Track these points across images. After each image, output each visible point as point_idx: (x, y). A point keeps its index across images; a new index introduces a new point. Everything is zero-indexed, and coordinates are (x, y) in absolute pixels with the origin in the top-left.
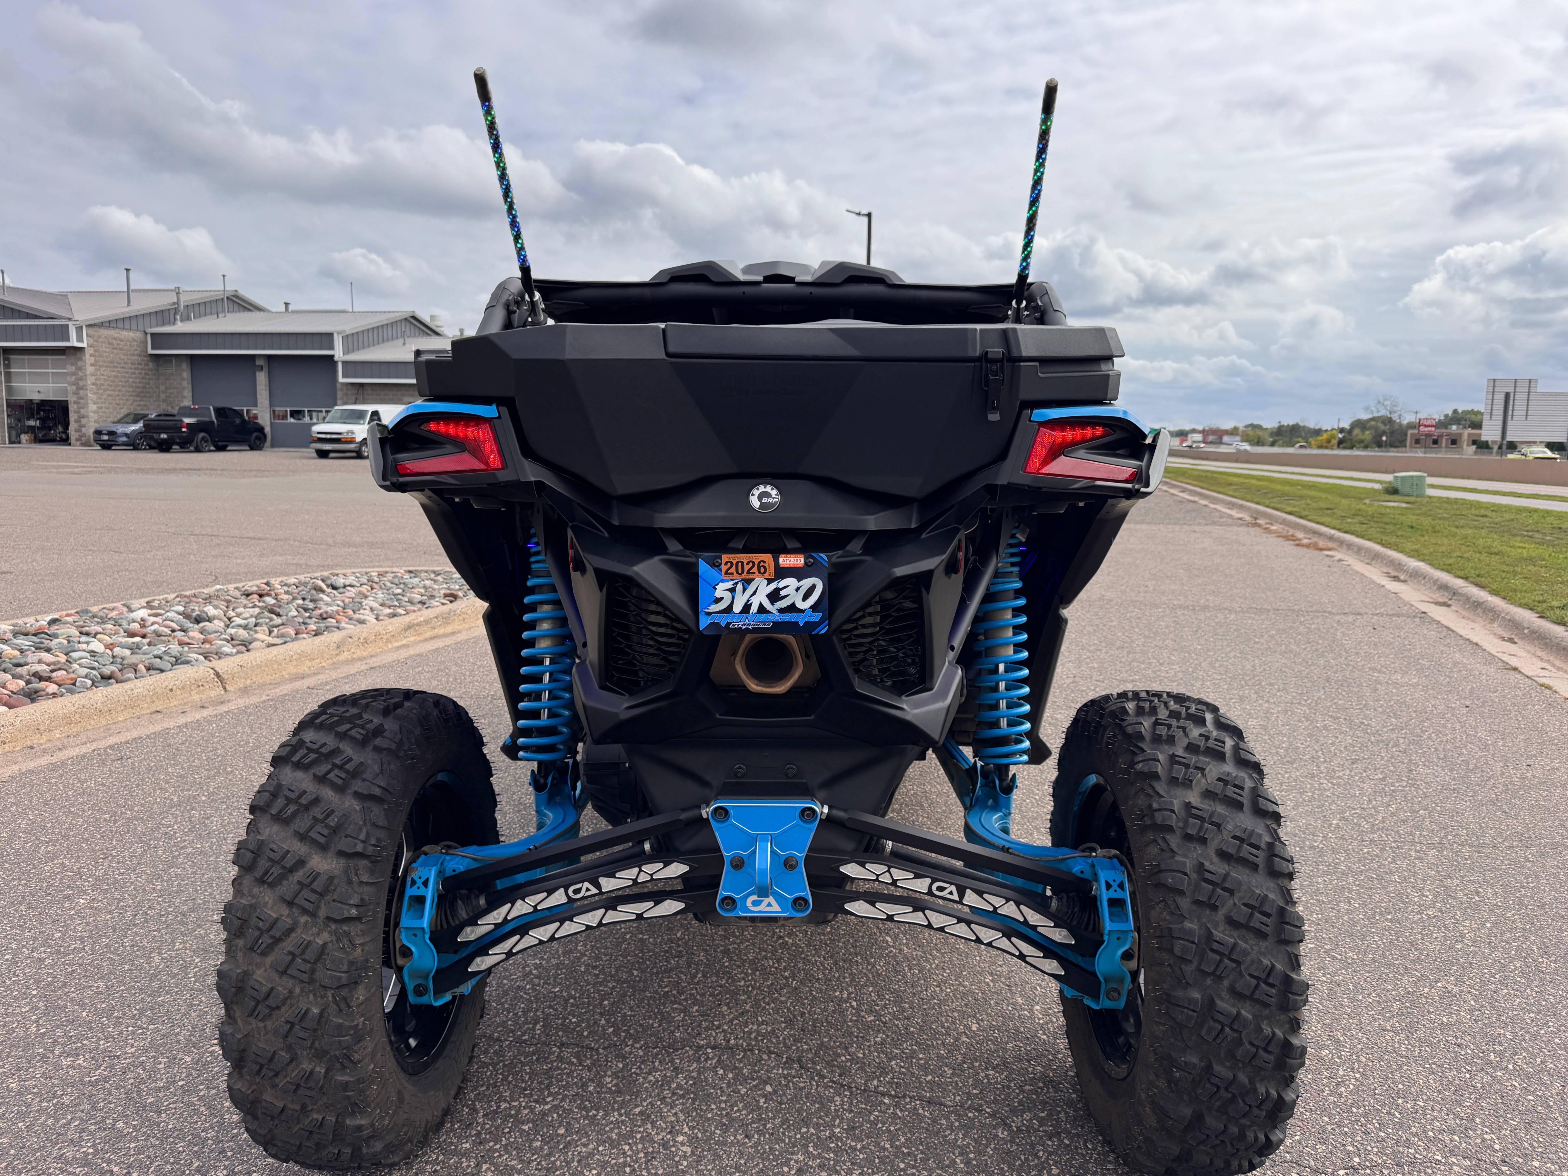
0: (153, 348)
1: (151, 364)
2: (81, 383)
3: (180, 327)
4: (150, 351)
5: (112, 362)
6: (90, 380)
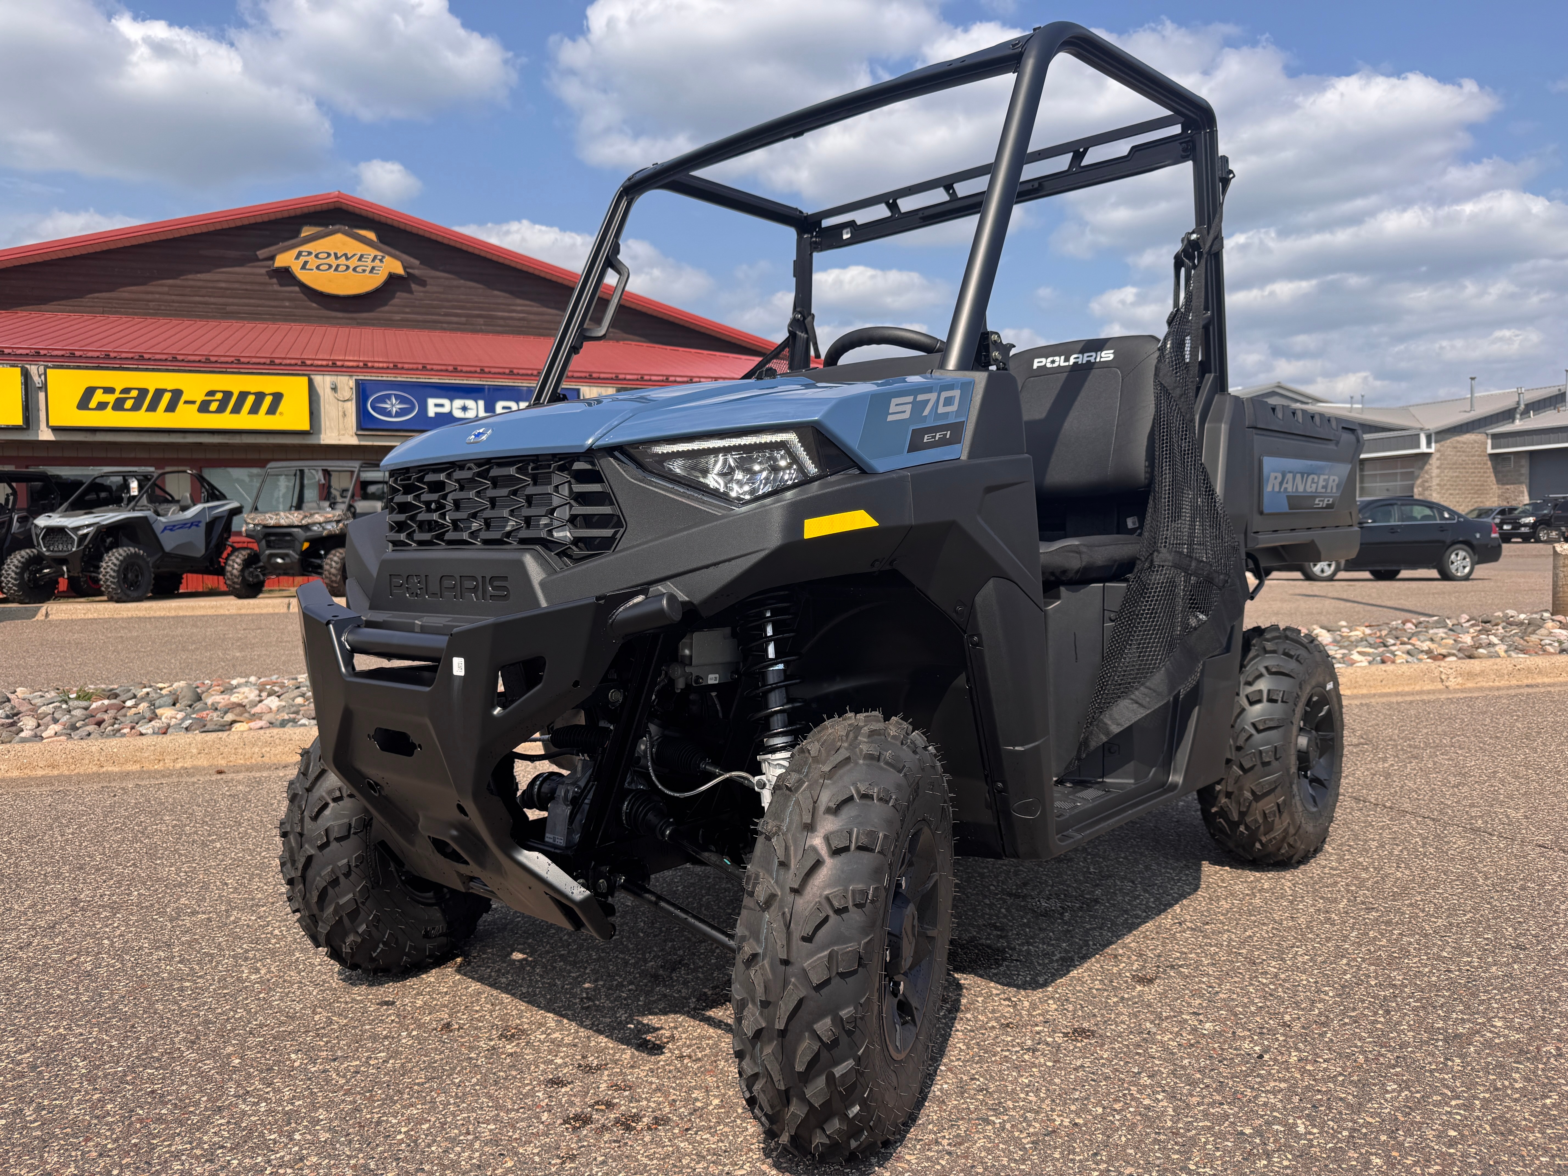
0: (1493, 448)
1: (1489, 463)
2: (1427, 484)
3: (1518, 425)
4: (1490, 451)
5: (1454, 464)
6: (1435, 481)
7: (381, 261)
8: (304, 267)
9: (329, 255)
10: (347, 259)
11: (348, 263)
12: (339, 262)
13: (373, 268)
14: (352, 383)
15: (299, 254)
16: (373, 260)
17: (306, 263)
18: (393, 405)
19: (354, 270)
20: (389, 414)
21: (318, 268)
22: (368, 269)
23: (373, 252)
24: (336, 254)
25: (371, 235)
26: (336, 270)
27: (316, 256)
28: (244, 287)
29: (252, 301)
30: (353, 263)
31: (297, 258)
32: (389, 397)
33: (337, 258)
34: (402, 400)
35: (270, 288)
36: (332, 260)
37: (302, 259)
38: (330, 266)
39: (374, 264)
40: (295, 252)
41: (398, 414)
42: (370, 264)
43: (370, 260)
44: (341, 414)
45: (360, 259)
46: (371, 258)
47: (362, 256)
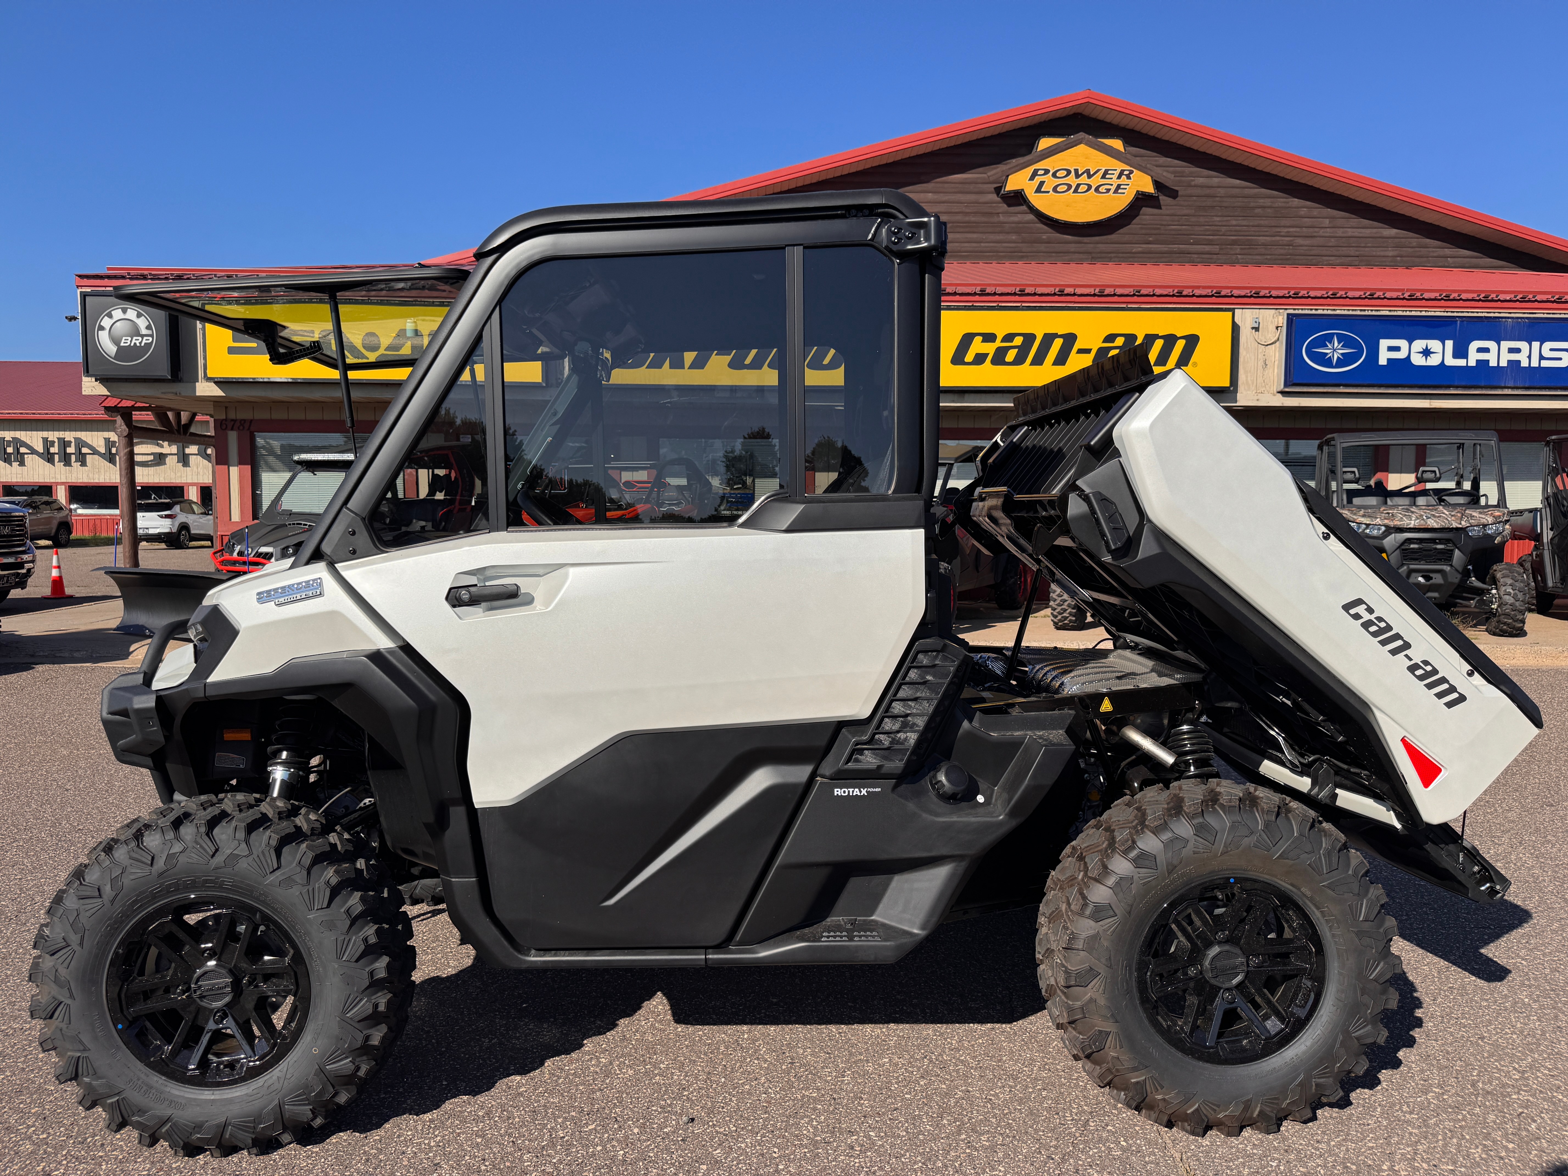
7: (1128, 177)
8: (1038, 190)
9: (1069, 172)
10: (1090, 176)
11: (1089, 181)
12: (1079, 181)
13: (1119, 187)
14: (1282, 320)
15: (1035, 174)
16: (1119, 177)
17: (1042, 183)
18: (1335, 350)
19: (1097, 190)
20: (1328, 363)
21: (1055, 190)
22: (1113, 188)
23: (1120, 166)
24: (1076, 171)
25: (1117, 144)
26: (1076, 191)
27: (1054, 175)
28: (967, 219)
29: (975, 236)
30: (1095, 181)
31: (1032, 178)
32: (1330, 338)
33: (1078, 176)
34: (1346, 342)
35: (995, 219)
36: (1072, 180)
37: (1038, 179)
38: (1070, 187)
39: (1120, 182)
40: (1030, 170)
41: (1341, 363)
42: (1115, 182)
43: (1115, 177)
44: (1261, 363)
45: (1103, 177)
46: (1117, 173)
47: (1106, 172)
